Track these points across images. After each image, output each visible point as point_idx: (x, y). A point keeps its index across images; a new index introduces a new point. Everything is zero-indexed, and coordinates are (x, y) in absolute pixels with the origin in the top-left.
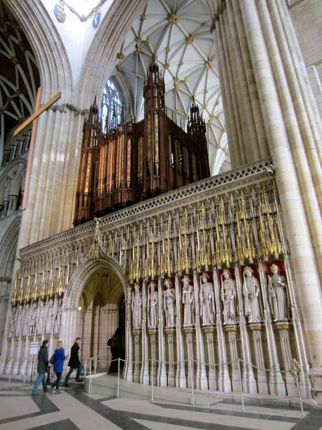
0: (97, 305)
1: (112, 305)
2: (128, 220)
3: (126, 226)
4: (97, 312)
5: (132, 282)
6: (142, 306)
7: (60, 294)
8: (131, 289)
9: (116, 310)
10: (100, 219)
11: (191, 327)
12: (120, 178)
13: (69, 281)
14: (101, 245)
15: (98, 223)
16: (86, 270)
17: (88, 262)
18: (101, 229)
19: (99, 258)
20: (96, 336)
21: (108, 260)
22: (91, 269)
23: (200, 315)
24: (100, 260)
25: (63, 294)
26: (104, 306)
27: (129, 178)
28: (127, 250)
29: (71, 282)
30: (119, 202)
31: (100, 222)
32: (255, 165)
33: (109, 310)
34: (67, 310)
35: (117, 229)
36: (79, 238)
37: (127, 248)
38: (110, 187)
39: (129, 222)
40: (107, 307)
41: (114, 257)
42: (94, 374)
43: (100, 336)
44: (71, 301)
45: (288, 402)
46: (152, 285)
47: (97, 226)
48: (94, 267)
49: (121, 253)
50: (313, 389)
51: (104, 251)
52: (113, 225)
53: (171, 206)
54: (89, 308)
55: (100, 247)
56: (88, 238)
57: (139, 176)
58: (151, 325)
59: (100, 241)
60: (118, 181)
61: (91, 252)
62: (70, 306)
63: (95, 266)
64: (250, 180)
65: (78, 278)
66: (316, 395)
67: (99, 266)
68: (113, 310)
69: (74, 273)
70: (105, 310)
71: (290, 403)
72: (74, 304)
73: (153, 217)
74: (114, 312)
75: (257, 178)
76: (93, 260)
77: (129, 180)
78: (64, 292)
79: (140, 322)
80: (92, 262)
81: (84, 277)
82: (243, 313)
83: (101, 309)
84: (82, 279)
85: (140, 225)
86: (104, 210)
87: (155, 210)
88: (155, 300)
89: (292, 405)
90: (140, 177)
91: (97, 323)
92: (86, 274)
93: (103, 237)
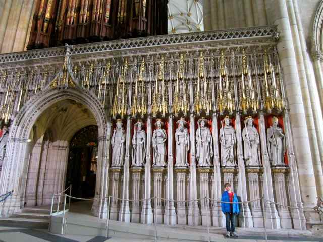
0: (47, 140)
1: (62, 141)
2: (111, 54)
3: (106, 60)
4: (45, 147)
5: (114, 117)
6: (125, 143)
7: (6, 121)
8: (111, 124)
9: (66, 147)
10: (72, 46)
11: (185, 167)
12: (98, 10)
13: (20, 108)
14: (72, 75)
15: (68, 50)
16: (45, 99)
17: (51, 91)
18: (72, 58)
19: (67, 88)
20: (43, 171)
21: (80, 92)
22: (53, 99)
23: (196, 156)
24: (69, 90)
25: (10, 122)
26: (53, 142)
27: (108, 14)
28: (108, 85)
29: (24, 110)
30: (97, 34)
31: (72, 50)
32: (260, 30)
33: (59, 147)
34: (14, 141)
35: (94, 62)
36: (38, 63)
37: (108, 83)
38: (85, 18)
39: (112, 57)
40: (56, 143)
41: (90, 89)
42: (56, 212)
43: (47, 172)
44: (21, 131)
45: (287, 234)
46: (140, 123)
47: (68, 54)
48: (57, 97)
49: (100, 87)
50: (308, 223)
51: (76, 81)
52: (89, 56)
53: (167, 49)
54: (38, 141)
55: (70, 76)
56: (51, 65)
57: (118, 15)
58: (136, 163)
59: (70, 71)
60: (96, 13)
61: (57, 80)
62: (20, 136)
63: (60, 96)
64: (254, 41)
65: (33, 106)
66: (311, 227)
67: (65, 97)
68: (63, 147)
69: (29, 101)
70: (54, 146)
71: (289, 235)
72: (24, 134)
73: (142, 56)
74: (64, 149)
75: (261, 41)
76: (60, 88)
77: (108, 16)
78: (12, 119)
79: (121, 159)
80: (56, 91)
81: (42, 106)
82: (242, 157)
83: (50, 144)
84: (39, 109)
85: (125, 62)
86: (74, 40)
87: (146, 50)
88: (142, 138)
89: (290, 237)
90: (120, 17)
91: (44, 158)
92: (45, 104)
93: (74, 67)
